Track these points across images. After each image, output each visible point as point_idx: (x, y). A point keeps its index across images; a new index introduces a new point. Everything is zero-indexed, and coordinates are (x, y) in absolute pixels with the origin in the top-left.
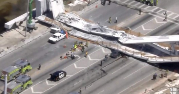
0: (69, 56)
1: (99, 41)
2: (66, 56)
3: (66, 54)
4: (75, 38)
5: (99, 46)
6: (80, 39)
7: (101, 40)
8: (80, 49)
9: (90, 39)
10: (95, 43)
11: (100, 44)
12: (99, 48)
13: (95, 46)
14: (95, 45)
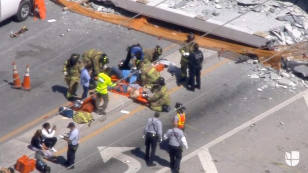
0: (55, 151)
1: (286, 40)
2: (31, 154)
3: (31, 134)
4: (100, 17)
5: (287, 79)
6: (140, 24)
7: (297, 33)
8: (136, 101)
9: (211, 20)
10: (253, 56)
11: (289, 67)
12: (282, 93)
13: (255, 76)
14: (254, 72)
